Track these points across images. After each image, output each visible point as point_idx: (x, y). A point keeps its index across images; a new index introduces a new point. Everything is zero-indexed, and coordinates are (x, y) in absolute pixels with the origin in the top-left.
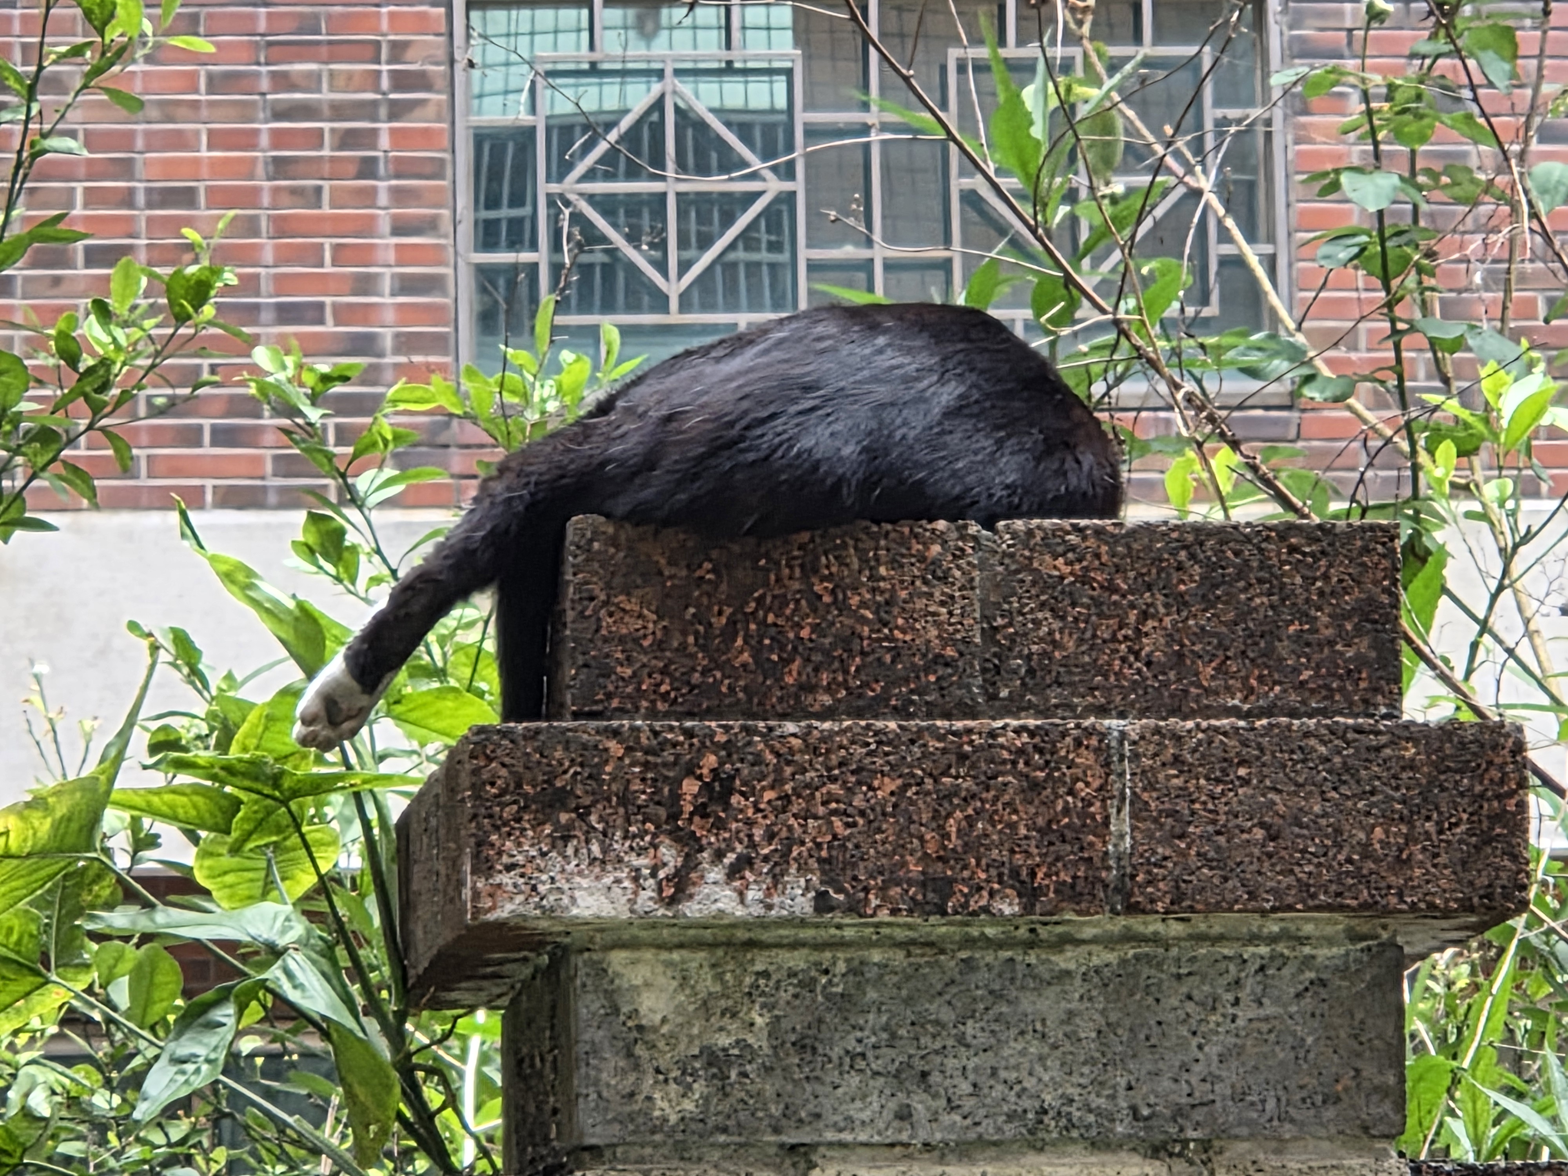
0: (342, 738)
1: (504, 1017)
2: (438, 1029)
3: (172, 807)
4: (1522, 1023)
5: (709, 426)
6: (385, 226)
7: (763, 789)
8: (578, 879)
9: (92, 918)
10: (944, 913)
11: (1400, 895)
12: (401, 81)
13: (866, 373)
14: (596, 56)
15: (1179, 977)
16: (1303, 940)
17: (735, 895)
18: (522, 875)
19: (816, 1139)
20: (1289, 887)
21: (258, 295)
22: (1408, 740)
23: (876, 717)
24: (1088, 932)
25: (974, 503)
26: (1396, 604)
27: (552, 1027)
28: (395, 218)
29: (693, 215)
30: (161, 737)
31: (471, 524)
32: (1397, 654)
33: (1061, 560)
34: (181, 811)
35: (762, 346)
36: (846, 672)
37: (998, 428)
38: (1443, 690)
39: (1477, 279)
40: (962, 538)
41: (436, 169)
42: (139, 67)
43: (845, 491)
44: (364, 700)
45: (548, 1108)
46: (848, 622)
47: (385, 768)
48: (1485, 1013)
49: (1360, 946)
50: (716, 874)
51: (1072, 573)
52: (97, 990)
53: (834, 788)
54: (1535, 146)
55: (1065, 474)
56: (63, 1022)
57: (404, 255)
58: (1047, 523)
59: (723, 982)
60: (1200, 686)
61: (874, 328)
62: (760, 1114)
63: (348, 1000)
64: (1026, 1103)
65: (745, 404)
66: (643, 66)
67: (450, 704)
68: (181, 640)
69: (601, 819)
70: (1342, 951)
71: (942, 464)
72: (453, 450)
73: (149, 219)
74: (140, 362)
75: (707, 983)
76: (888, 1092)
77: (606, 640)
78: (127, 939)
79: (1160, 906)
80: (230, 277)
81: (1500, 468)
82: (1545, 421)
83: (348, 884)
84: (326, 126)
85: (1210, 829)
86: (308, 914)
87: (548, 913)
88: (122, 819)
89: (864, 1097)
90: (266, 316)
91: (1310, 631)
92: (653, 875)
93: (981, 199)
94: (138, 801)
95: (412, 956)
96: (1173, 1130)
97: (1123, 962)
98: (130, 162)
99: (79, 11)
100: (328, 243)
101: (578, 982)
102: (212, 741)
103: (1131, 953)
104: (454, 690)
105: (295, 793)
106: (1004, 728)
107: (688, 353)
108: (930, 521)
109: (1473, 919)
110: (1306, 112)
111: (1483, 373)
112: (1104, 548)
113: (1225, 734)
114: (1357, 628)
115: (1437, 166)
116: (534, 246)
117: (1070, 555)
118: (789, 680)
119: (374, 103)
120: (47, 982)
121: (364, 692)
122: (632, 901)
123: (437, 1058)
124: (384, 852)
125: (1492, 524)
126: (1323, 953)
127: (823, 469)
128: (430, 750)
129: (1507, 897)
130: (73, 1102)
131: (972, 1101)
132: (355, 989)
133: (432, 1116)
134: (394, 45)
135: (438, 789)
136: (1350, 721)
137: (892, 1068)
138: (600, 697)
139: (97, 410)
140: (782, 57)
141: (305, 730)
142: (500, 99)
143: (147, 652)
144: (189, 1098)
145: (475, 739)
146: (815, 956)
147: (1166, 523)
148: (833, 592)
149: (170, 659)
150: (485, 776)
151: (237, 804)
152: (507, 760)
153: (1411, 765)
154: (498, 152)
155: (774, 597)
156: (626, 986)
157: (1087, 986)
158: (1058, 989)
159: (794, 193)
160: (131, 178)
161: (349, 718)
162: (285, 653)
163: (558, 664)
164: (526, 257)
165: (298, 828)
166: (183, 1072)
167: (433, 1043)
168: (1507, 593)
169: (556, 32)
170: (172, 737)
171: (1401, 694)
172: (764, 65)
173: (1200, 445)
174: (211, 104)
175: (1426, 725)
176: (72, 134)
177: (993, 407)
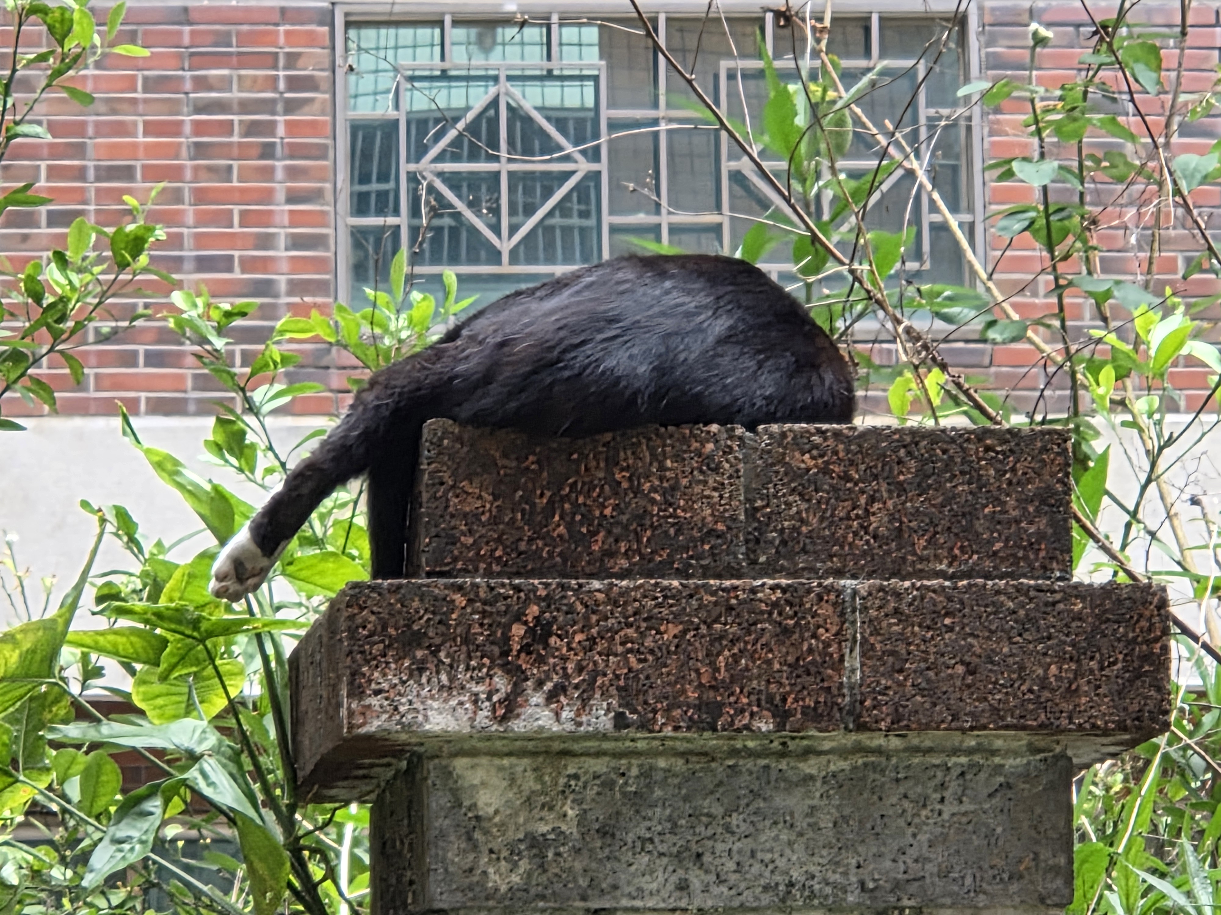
0: (247, 591)
1: (372, 810)
2: (320, 819)
3: (115, 645)
4: (1164, 819)
5: (535, 350)
6: (281, 196)
7: (575, 632)
8: (430, 702)
9: (52, 730)
10: (715, 730)
11: (1070, 719)
12: (294, 83)
13: (656, 309)
14: (446, 65)
15: (897, 780)
16: (994, 753)
17: (552, 714)
18: (387, 699)
19: (615, 905)
20: (983, 711)
21: (181, 248)
22: (1076, 597)
23: (662, 577)
24: (827, 745)
25: (739, 411)
26: (1068, 491)
27: (409, 816)
28: (289, 190)
29: (520, 188)
30: (105, 591)
31: (349, 426)
32: (1069, 530)
33: (807, 456)
34: (121, 648)
35: (576, 288)
36: (639, 541)
37: (759, 352)
38: (1104, 558)
39: (1133, 240)
40: (731, 438)
41: (320, 152)
42: (91, 72)
43: (639, 401)
44: (265, 562)
45: (406, 879)
46: (642, 503)
47: (281, 615)
48: (1135, 810)
49: (1038, 757)
50: (537, 698)
51: (816, 466)
52: (55, 786)
53: (630, 632)
54: (1175, 139)
55: (811, 388)
56: (27, 814)
57: (296, 219)
58: (797, 426)
59: (543, 783)
60: (914, 554)
61: (663, 275)
62: (570, 885)
63: (251, 796)
64: (778, 878)
65: (562, 334)
66: (482, 73)
67: (331, 565)
68: (122, 515)
69: (448, 655)
70: (1025, 761)
71: (714, 380)
72: (332, 371)
73: (98, 190)
74: (89, 300)
75: (530, 784)
76: (671, 868)
77: (452, 516)
78: (78, 747)
79: (883, 725)
80: (161, 233)
81: (1149, 389)
82: (1184, 351)
83: (251, 706)
84: (236, 118)
85: (923, 665)
86: (219, 729)
87: (406, 728)
88: (74, 654)
89: (652, 872)
90: (188, 265)
91: (1002, 512)
92: (489, 698)
93: (744, 177)
94: (88, 641)
95: (301, 761)
96: (892, 899)
97: (854, 768)
98: (83, 146)
99: (44, 28)
100: (236, 209)
101: (430, 782)
102: (145, 594)
103: (860, 762)
104: (333, 554)
105: (210, 634)
106: (763, 585)
107: (518, 294)
108: (706, 425)
109: (1127, 737)
110: (997, 111)
111: (1136, 313)
112: (841, 447)
113: (934, 591)
114: (1037, 510)
115: (1100, 154)
116: (396, 212)
117: (815, 452)
118: (596, 548)
119: (273, 101)
120: (17, 781)
121: (264, 555)
122: (472, 720)
123: (319, 841)
124: (278, 679)
125: (1141, 430)
126: (1010, 762)
127: (623, 383)
128: (315, 601)
129: (1153, 720)
130: (36, 874)
131: (737, 876)
132: (256, 787)
133: (315, 886)
134: (289, 55)
135: (322, 631)
136: (1032, 582)
137: (675, 850)
138: (448, 560)
139: (57, 336)
140: (590, 67)
141: (218, 585)
142: (371, 99)
143: (97, 524)
144: (124, 870)
145: (351, 592)
146: (614, 763)
147: (889, 427)
148: (630, 479)
149: (114, 530)
150: (359, 621)
151: (165, 642)
152: (375, 609)
153: (1078, 617)
154: (369, 140)
155: (584, 483)
156: (466, 785)
157: (826, 787)
158: (803, 790)
159: (599, 173)
160: (84, 159)
161: (254, 576)
162: (203, 525)
163: (416, 535)
164: (391, 220)
165: (212, 660)
166: (121, 850)
167: (316, 829)
168: (1153, 486)
169: (415, 47)
170: (113, 591)
171: (1071, 561)
172: (577, 73)
173: (916, 367)
174: (146, 101)
175: (1091, 585)
176: (39, 123)
177: (755, 336)
